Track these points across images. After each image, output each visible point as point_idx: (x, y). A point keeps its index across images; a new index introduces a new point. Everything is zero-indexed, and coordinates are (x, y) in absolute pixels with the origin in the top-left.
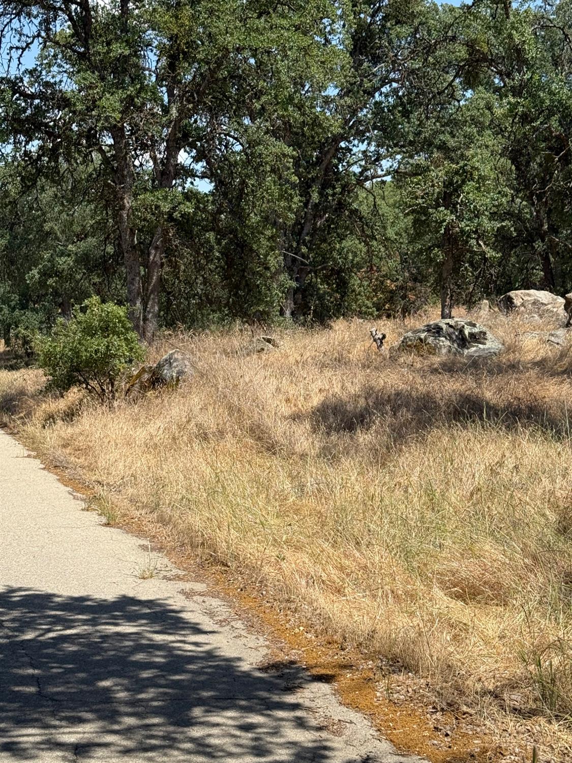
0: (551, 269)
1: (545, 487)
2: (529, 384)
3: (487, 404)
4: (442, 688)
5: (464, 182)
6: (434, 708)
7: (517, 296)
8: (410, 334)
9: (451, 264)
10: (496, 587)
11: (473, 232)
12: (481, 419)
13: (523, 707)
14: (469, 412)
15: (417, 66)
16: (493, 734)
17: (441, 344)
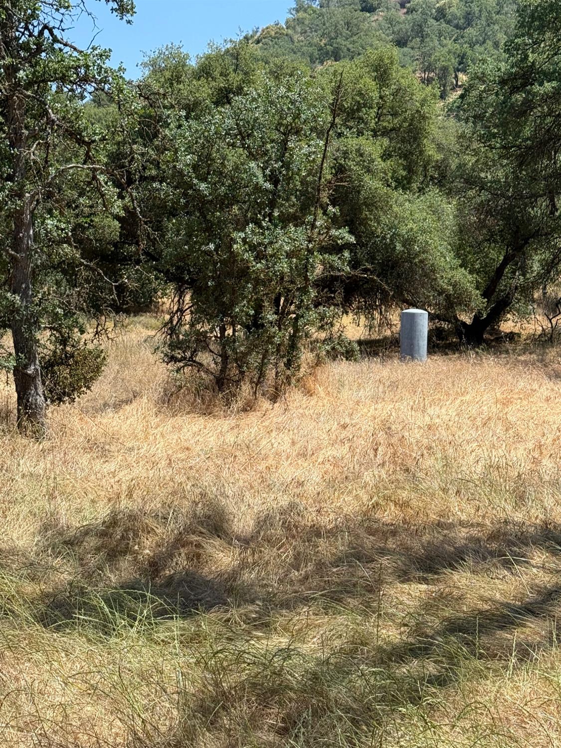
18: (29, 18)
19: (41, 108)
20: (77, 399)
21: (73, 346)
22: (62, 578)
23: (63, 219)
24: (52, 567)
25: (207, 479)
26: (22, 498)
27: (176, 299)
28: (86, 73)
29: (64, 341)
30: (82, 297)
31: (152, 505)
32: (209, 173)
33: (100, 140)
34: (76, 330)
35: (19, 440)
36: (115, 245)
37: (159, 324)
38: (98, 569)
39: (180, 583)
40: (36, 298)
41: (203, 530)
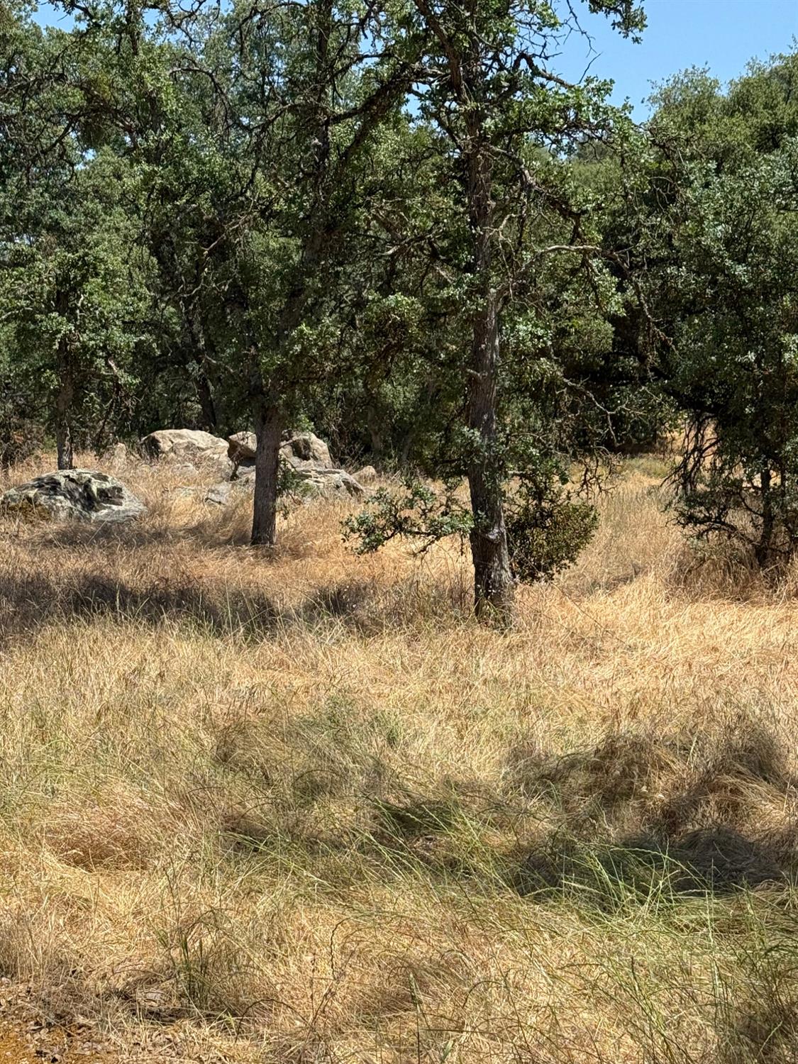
0: (211, 402)
1: (198, 701)
2: (182, 559)
3: (123, 587)
4: (49, 994)
5: (84, 278)
6: (37, 1024)
7: (163, 437)
8: (12, 491)
9: (71, 392)
10: (131, 843)
11: (100, 348)
12: (113, 609)
13: (163, 1008)
14: (95, 600)
15: (14, 112)
16: (120, 1051)
17: (59, 505)
18: (500, 44)
19: (514, 168)
20: (556, 576)
21: (552, 501)
22: (540, 827)
23: (540, 323)
24: (526, 811)
25: (746, 695)
26: (483, 713)
27: (693, 433)
28: (576, 117)
29: (539, 494)
30: (565, 431)
31: (666, 729)
32: (748, 250)
33: (594, 209)
34: (556, 478)
35: (478, 632)
36: (606, 357)
37: (667, 469)
38: (591, 816)
39: (710, 843)
40: (502, 434)
41: (742, 769)
